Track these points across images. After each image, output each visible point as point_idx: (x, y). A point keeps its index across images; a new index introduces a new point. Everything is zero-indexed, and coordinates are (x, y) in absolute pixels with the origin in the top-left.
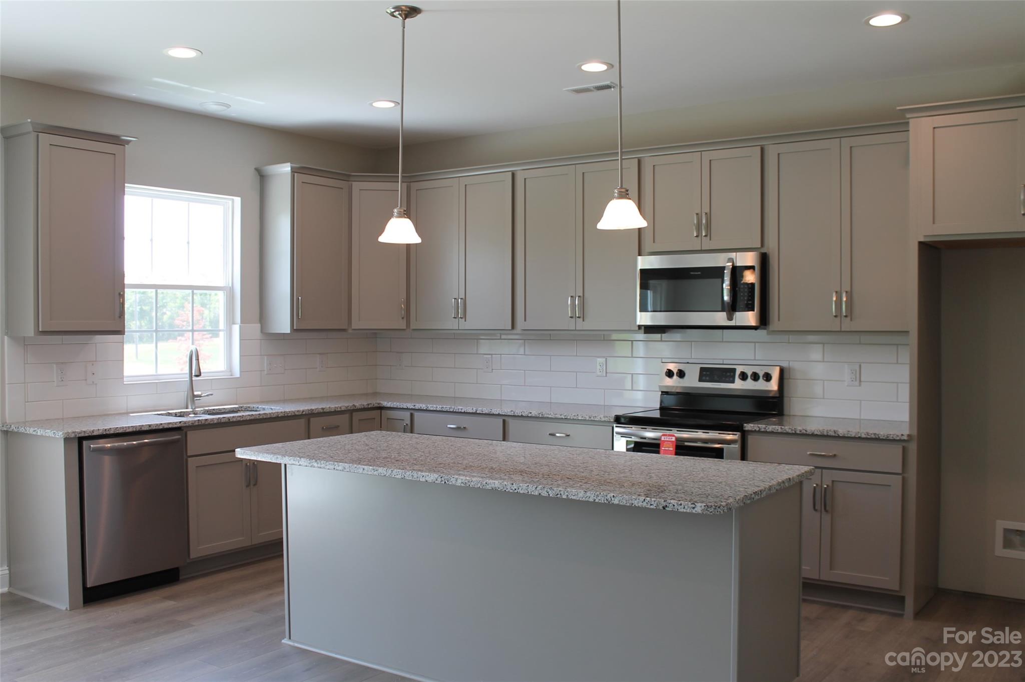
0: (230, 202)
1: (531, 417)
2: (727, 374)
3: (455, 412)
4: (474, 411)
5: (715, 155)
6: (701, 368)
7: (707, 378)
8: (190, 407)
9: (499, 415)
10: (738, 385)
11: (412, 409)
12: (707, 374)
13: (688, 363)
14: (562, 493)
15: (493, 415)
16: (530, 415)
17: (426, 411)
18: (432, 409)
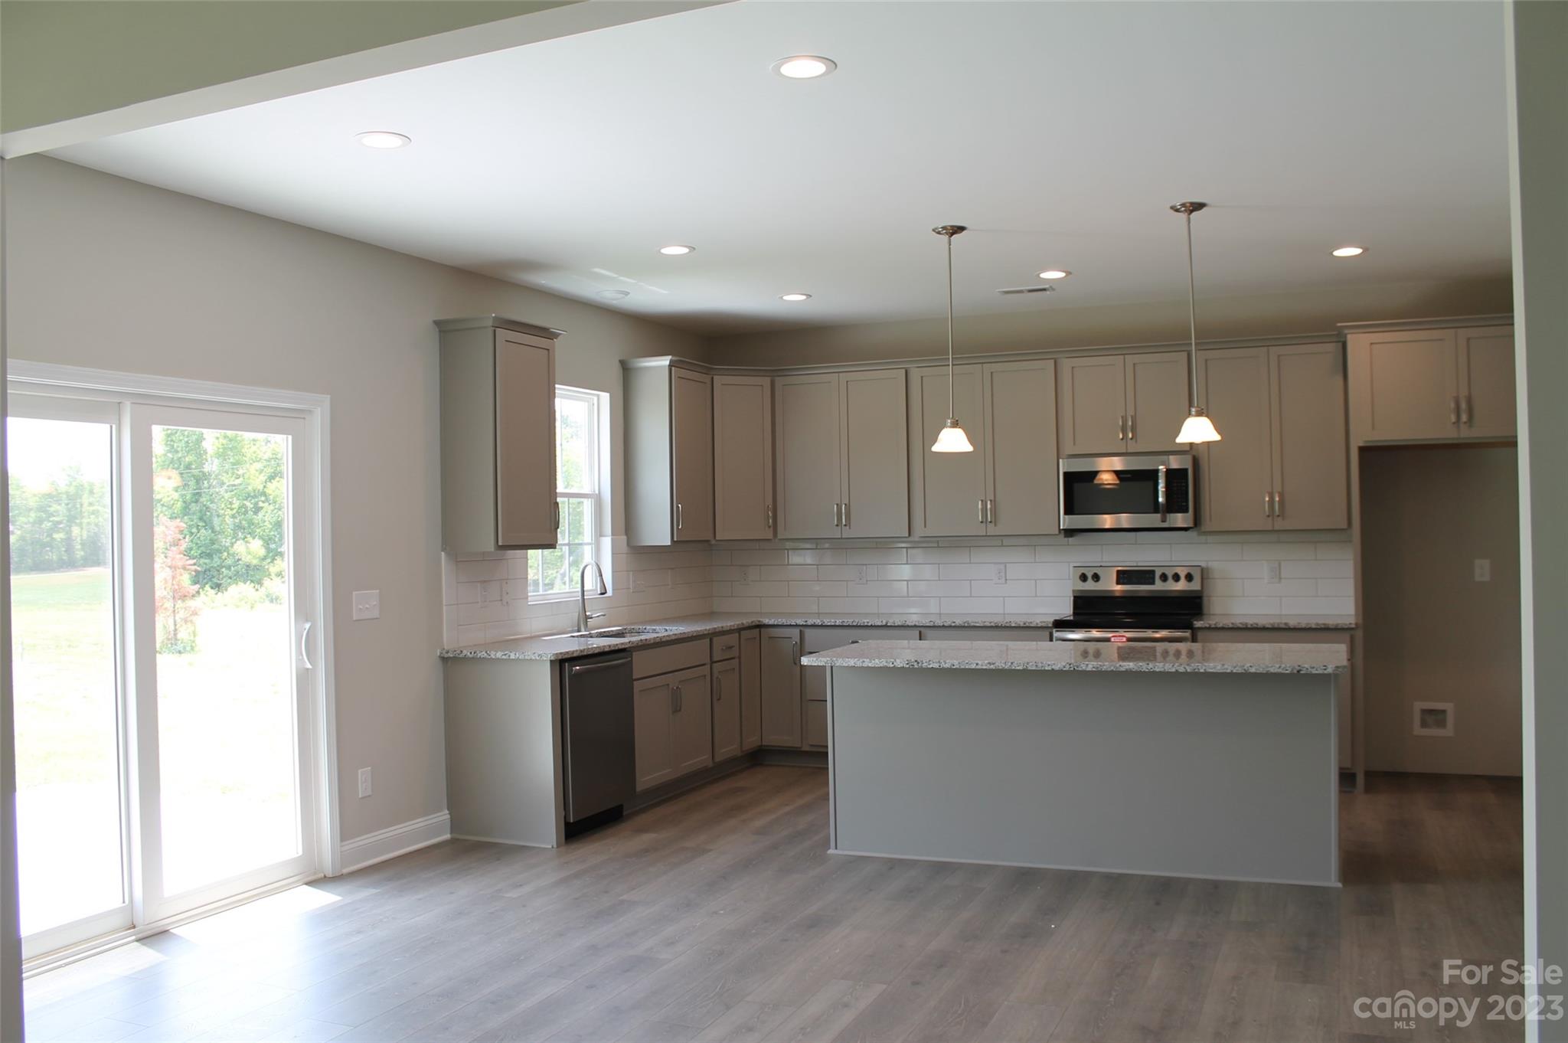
0: (596, 399)
1: (955, 627)
2: (1147, 576)
3: (860, 626)
4: (884, 623)
5: (1137, 358)
6: (1118, 571)
7: (1125, 581)
8: (583, 629)
9: (915, 626)
10: (1159, 586)
11: (803, 625)
12: (1123, 577)
13: (1101, 566)
14: (1199, 667)
15: (908, 626)
16: (953, 624)
17: (822, 626)
18: (829, 624)
